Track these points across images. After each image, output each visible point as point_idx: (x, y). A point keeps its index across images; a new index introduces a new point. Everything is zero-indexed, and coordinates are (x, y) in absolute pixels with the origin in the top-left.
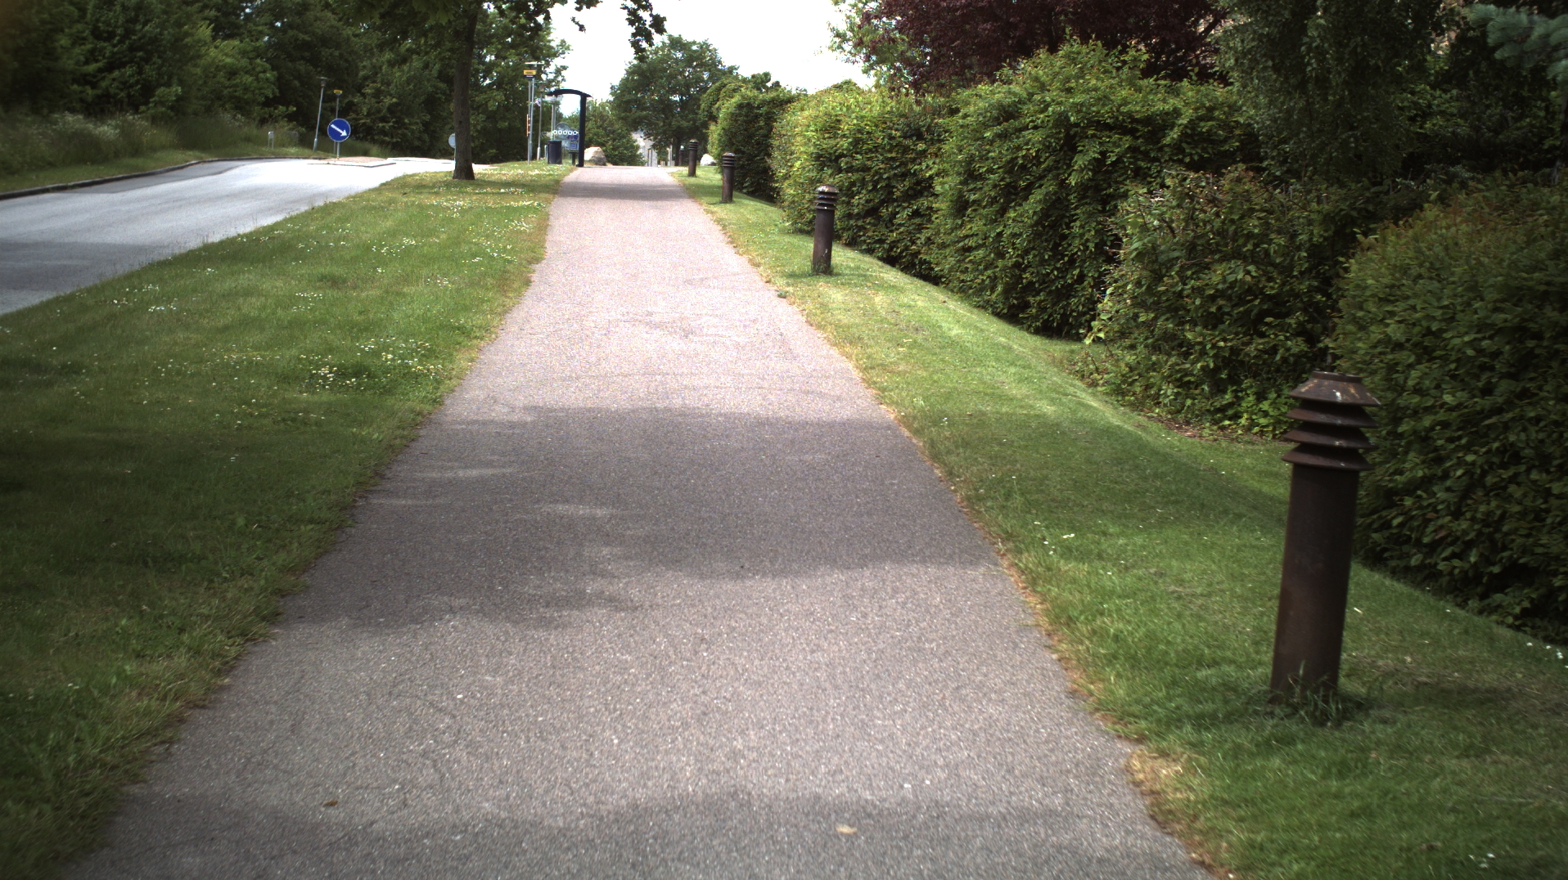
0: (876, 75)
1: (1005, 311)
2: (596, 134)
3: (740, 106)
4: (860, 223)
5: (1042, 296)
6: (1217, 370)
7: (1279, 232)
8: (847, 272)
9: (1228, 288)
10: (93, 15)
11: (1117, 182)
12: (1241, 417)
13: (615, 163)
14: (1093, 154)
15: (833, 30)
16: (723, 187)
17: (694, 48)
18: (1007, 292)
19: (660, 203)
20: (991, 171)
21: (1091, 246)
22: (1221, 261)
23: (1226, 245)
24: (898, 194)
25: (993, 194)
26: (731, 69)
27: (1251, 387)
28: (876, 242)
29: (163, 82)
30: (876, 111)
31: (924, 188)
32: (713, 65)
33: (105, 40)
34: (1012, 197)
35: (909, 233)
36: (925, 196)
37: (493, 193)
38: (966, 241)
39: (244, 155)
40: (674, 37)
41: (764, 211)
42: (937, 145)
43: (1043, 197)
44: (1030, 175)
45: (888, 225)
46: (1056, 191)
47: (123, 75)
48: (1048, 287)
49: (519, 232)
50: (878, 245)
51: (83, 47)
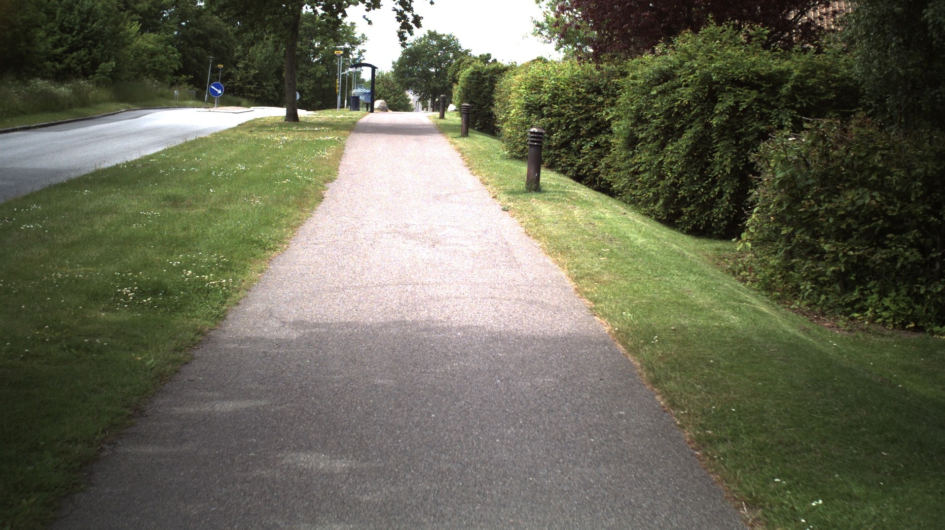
0: (565, 51)
1: (665, 218)
2: (385, 92)
3: (473, 73)
4: (557, 152)
5: (692, 207)
6: (847, 273)
7: (898, 165)
8: (551, 189)
9: (856, 210)
10: (60, 17)
11: (746, 124)
12: (867, 310)
14: (730, 102)
15: (534, 22)
16: (461, 126)
17: (444, 38)
18: (666, 205)
20: (654, 117)
21: (728, 170)
22: (852, 187)
23: (855, 176)
24: (583, 132)
25: (656, 133)
26: (467, 52)
27: (874, 287)
28: (568, 165)
29: (104, 59)
30: (568, 75)
31: (603, 128)
32: (456, 49)
33: (68, 33)
34: (670, 135)
35: (593, 159)
36: (604, 134)
37: (310, 131)
38: (636, 167)
39: (158, 105)
40: (429, 31)
41: (489, 142)
42: (612, 98)
43: (693, 135)
44: (683, 119)
45: (577, 154)
46: (702, 131)
47: (79, 55)
48: (696, 200)
49: (321, 159)
50: (569, 168)
51: (53, 37)
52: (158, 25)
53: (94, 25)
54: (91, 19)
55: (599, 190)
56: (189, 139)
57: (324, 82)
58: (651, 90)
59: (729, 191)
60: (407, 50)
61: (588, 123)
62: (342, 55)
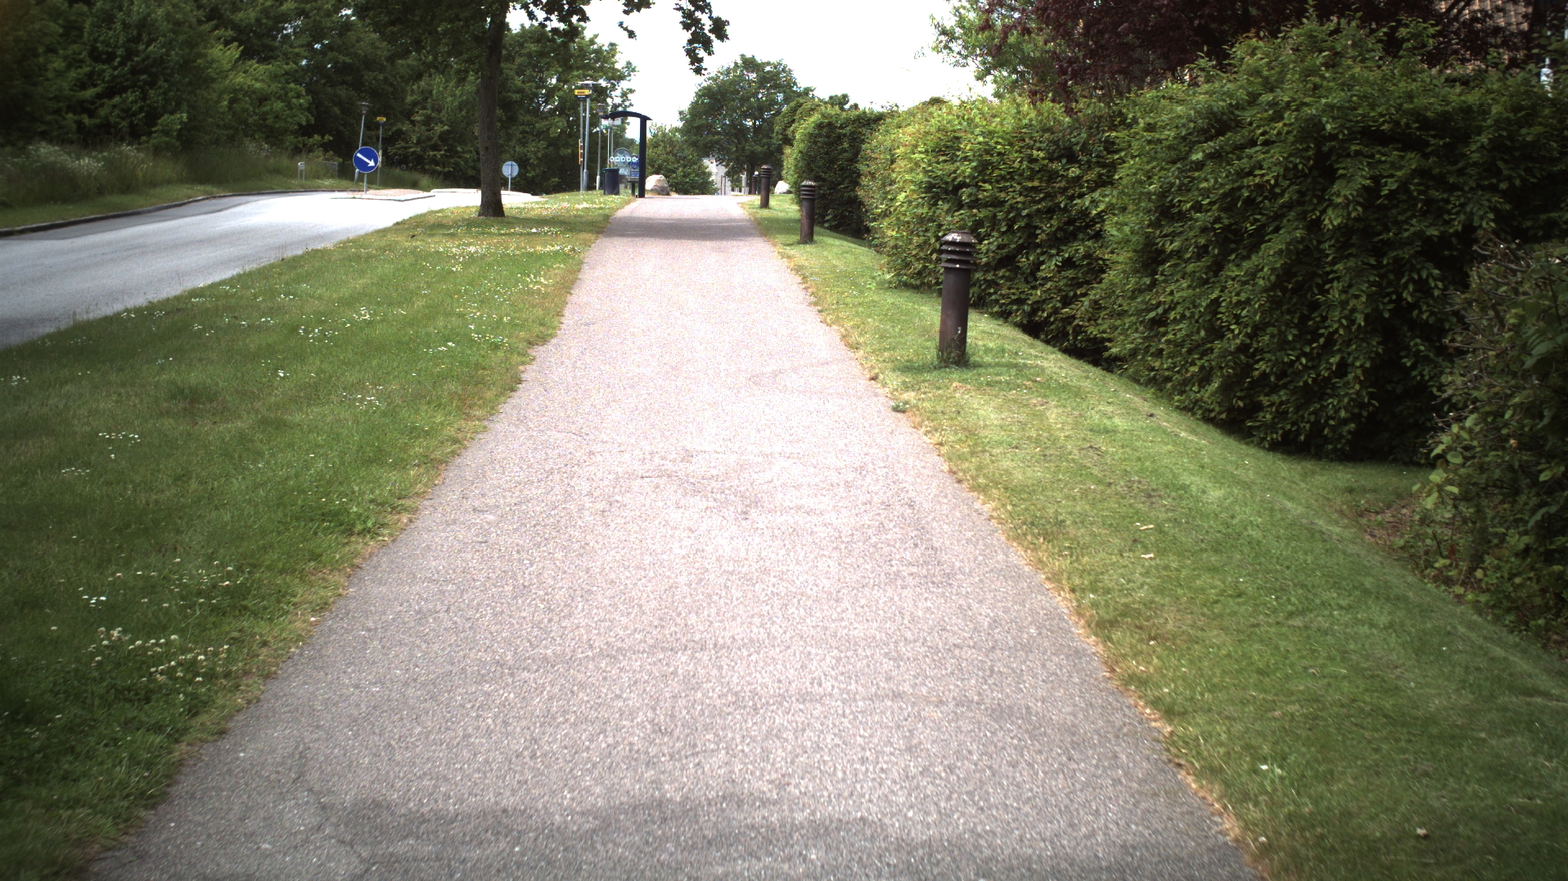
0: (995, 82)
1: (1224, 416)
2: (666, 161)
3: (820, 126)
4: (990, 277)
5: (1283, 395)
8: (988, 359)
10: (90, 34)
11: (1396, 223)
13: (685, 192)
14: (1362, 179)
15: (937, 26)
16: (799, 221)
17: (768, 68)
18: (1226, 388)
19: (724, 243)
20: (1198, 207)
21: (1360, 320)
24: (1044, 236)
25: (1202, 241)
26: (807, 91)
28: (1013, 302)
29: (170, 108)
30: (1010, 124)
31: (1080, 229)
32: (788, 87)
33: (104, 62)
34: (1233, 246)
35: (1060, 290)
36: (1083, 240)
37: (521, 234)
38: (1160, 310)
39: (267, 188)
40: (743, 56)
41: (853, 253)
42: (1097, 169)
43: (1284, 247)
44: (1261, 214)
45: (1030, 279)
46: (1302, 238)
47: (124, 101)
48: (1291, 381)
49: (531, 293)
50: (1015, 307)
51: (79, 70)
52: (272, 49)
53: (151, 48)
54: (145, 37)
55: (1074, 352)
56: (289, 254)
57: (564, 145)
58: (1190, 152)
59: (1360, 362)
60: (704, 88)
61: (1051, 218)
62: (587, 96)
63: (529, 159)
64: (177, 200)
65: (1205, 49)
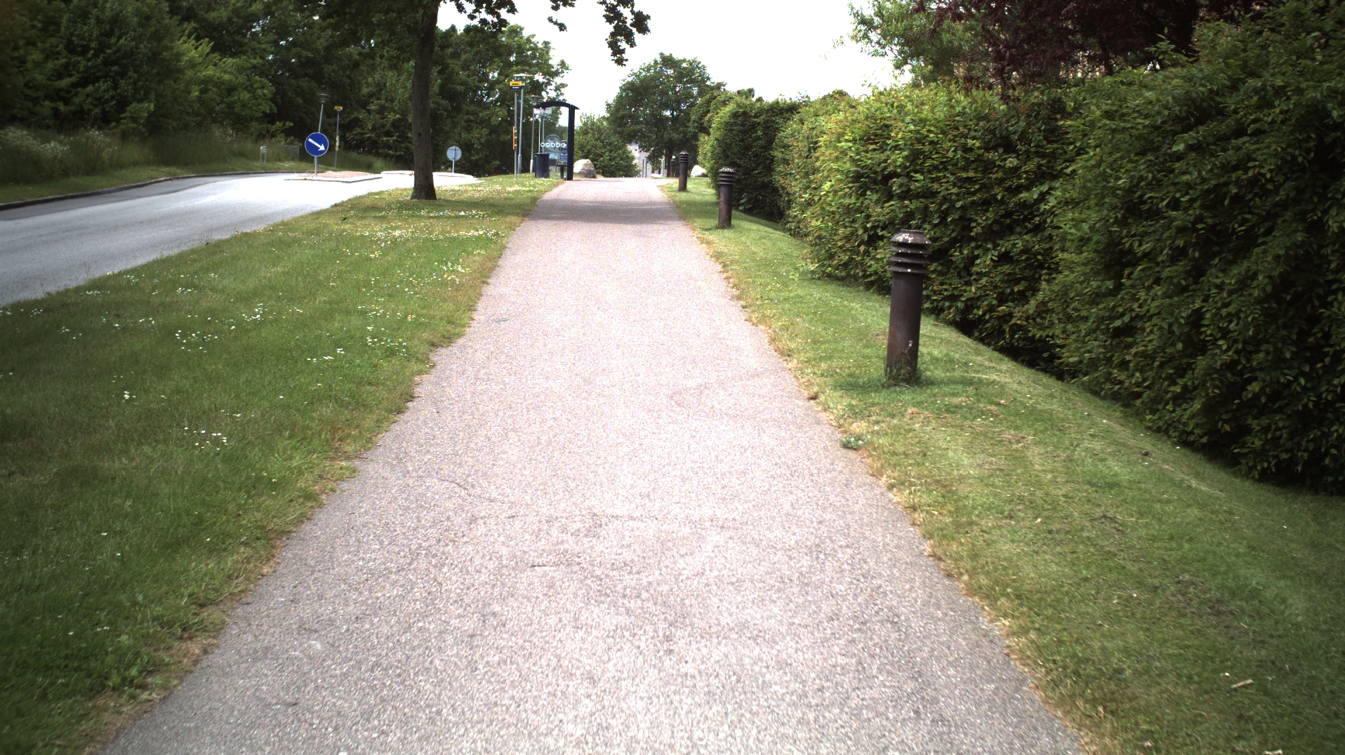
0: (912, 71)
1: (1205, 440)
2: (595, 146)
3: (735, 115)
10: (67, 28)
13: (610, 174)
15: (855, 15)
16: (717, 204)
17: (684, 65)
18: (1210, 408)
19: (645, 228)
20: (1175, 204)
24: (979, 229)
25: (1180, 243)
26: (719, 86)
28: (946, 299)
29: (138, 97)
30: (941, 113)
31: (1017, 222)
32: (701, 81)
33: (79, 54)
34: (1216, 249)
35: (996, 287)
36: (1020, 234)
37: (449, 217)
38: (1126, 319)
39: (229, 170)
41: (770, 239)
42: (1036, 160)
43: (1282, 252)
44: (1251, 213)
45: (963, 274)
46: (1303, 242)
47: (97, 90)
48: (1288, 405)
49: (444, 284)
50: (947, 304)
51: (56, 62)
52: (242, 45)
53: (122, 41)
54: (117, 32)
56: (217, 237)
57: (501, 132)
60: (628, 83)
61: (987, 211)
62: (521, 87)
63: (473, 145)
64: (139, 181)
65: (1166, 31)
